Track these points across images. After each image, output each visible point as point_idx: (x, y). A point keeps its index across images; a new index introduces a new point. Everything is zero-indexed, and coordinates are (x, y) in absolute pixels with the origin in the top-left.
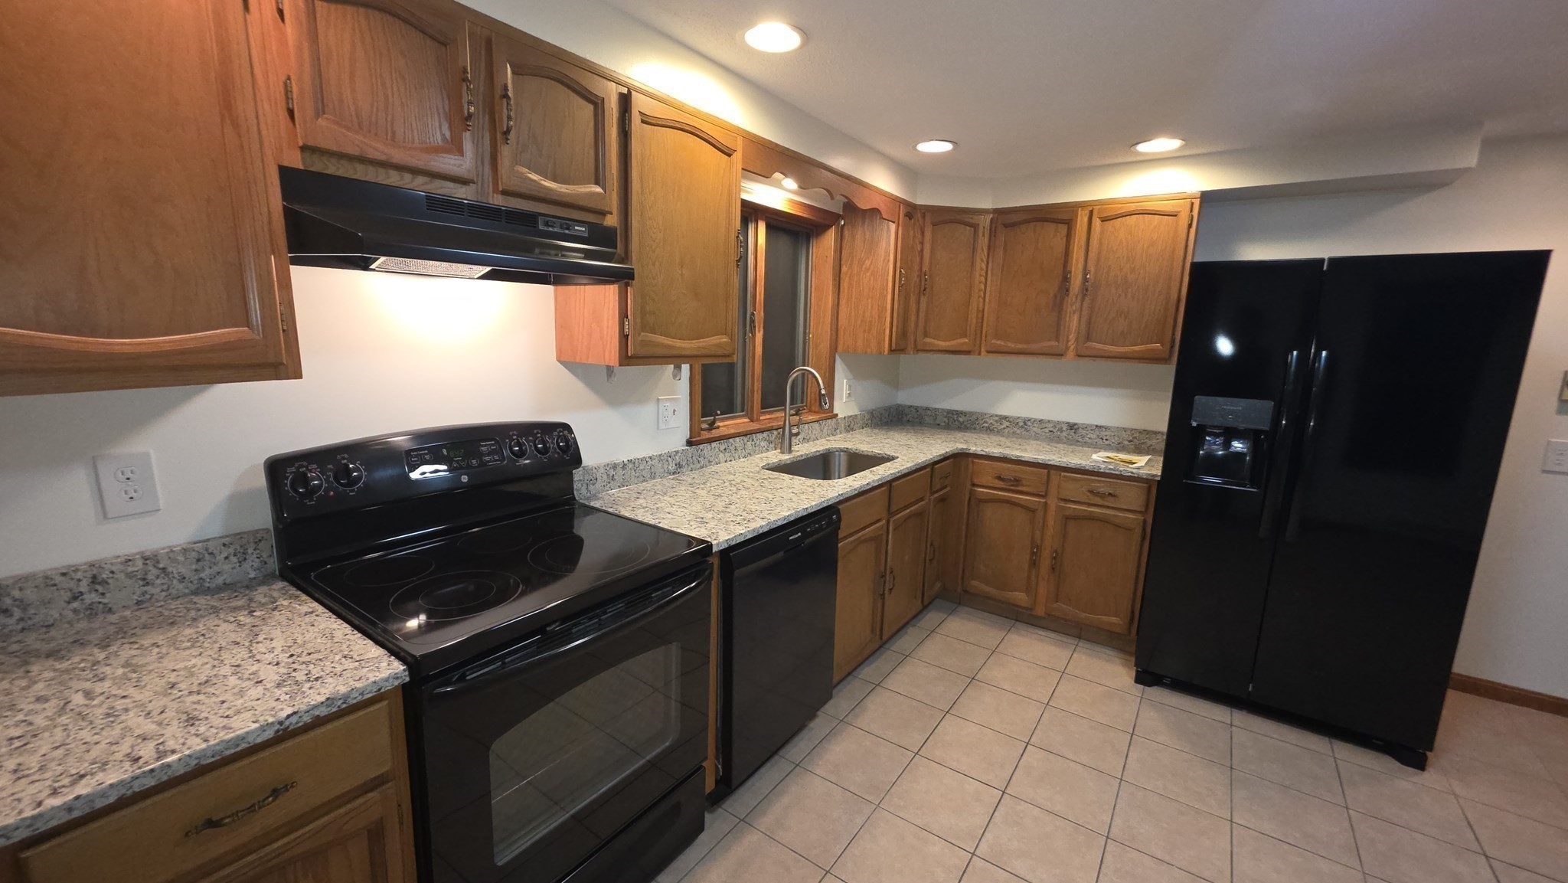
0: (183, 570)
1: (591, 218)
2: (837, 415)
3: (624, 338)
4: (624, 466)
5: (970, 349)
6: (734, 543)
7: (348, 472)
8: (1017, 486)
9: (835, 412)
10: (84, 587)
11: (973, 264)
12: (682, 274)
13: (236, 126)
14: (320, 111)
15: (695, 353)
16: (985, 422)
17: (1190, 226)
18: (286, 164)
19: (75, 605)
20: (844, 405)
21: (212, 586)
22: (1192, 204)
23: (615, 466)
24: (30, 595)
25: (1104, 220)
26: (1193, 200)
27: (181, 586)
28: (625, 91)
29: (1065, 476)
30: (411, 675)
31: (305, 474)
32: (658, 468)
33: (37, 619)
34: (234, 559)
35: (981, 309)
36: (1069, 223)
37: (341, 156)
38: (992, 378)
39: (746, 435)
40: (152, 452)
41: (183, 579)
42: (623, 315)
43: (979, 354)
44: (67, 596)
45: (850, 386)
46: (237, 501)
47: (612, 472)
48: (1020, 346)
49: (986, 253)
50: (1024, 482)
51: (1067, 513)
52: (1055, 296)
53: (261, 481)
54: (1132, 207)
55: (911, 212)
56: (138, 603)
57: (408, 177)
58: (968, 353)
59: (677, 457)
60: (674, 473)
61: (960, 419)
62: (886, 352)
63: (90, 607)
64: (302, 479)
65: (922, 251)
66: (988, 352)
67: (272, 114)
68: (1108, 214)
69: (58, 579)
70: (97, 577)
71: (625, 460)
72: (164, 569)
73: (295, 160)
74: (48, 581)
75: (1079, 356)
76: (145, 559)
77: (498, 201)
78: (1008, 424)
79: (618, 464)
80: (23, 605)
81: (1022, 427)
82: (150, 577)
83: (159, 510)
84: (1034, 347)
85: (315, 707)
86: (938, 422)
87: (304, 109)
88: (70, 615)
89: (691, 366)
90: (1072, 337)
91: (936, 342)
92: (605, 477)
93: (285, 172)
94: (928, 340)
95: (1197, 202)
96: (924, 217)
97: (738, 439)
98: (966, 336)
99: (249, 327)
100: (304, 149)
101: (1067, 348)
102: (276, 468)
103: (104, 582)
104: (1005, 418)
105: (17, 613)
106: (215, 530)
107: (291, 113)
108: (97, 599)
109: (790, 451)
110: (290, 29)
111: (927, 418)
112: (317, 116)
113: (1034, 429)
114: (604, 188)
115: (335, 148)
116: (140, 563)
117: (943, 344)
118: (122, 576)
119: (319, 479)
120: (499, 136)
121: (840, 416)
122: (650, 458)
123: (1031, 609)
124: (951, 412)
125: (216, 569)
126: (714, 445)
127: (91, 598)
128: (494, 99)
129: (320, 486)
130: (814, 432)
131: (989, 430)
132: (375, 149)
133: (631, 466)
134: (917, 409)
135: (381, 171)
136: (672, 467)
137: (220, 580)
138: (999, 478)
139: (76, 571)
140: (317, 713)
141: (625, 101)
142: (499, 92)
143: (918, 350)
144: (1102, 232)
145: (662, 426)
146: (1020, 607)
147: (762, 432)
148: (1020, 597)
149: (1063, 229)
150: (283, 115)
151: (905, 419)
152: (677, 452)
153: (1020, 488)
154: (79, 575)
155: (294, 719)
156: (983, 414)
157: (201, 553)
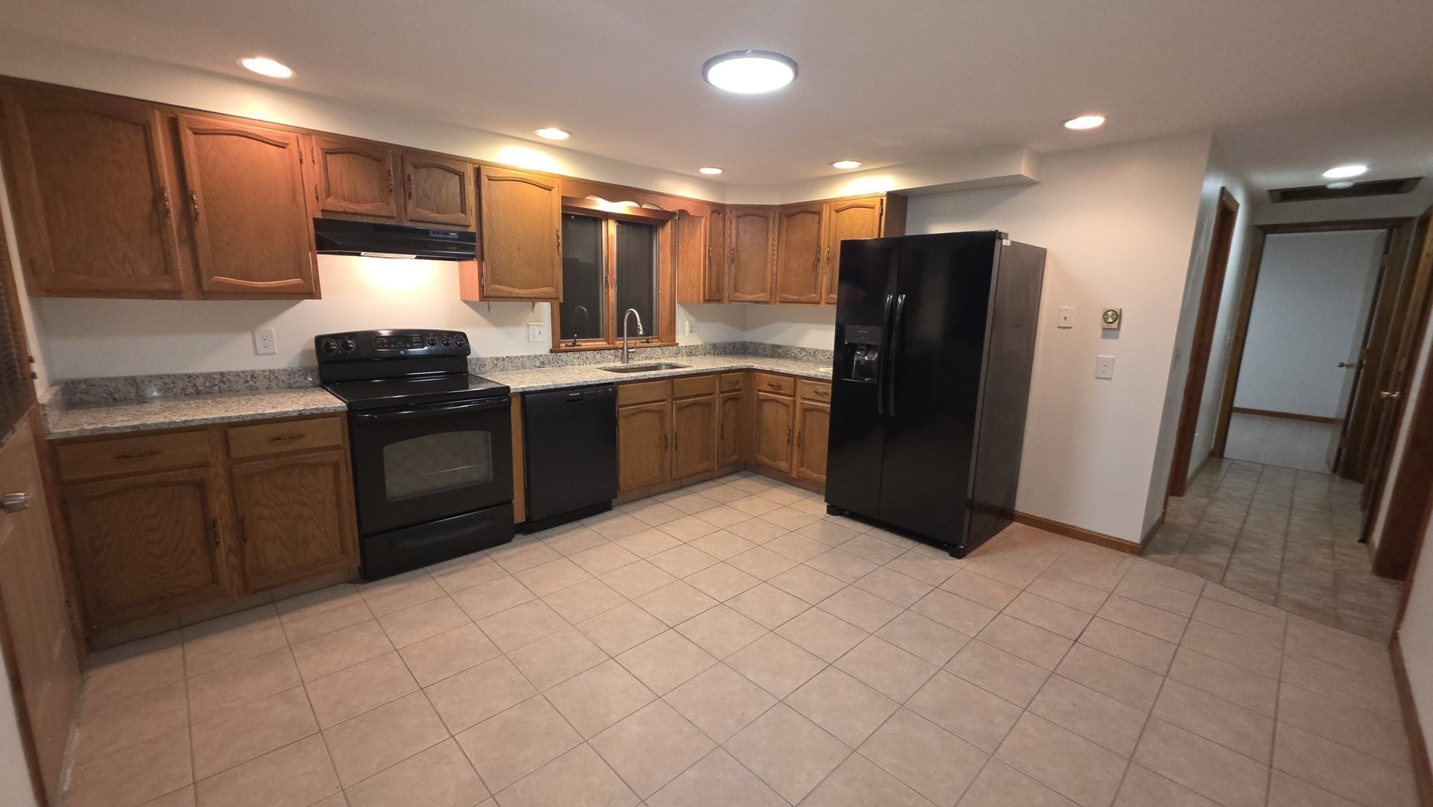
0: (284, 378)
1: (460, 229)
2: (678, 344)
3: (481, 287)
4: (504, 359)
5: (768, 300)
6: (527, 390)
7: (347, 343)
8: (779, 390)
9: (676, 342)
10: (249, 378)
11: (767, 243)
12: (519, 255)
13: (297, 206)
14: (328, 196)
15: (530, 296)
16: (793, 353)
17: (881, 215)
18: (316, 217)
19: (246, 385)
20: (684, 336)
21: (294, 386)
22: (882, 200)
23: (497, 359)
24: (232, 378)
25: (837, 211)
26: (882, 198)
27: (282, 384)
28: (478, 166)
29: (803, 382)
30: (348, 408)
31: (329, 343)
32: (528, 363)
33: (234, 387)
34: (303, 377)
35: (775, 272)
36: (819, 213)
37: (336, 212)
38: (797, 321)
39: (595, 350)
40: (273, 330)
41: (283, 382)
42: (481, 276)
43: (775, 303)
44: (243, 381)
45: (691, 326)
46: (305, 353)
47: (496, 362)
48: (796, 298)
49: (777, 235)
50: (783, 387)
51: (761, 398)
52: (814, 263)
53: (313, 346)
54: (850, 203)
55: (718, 210)
56: (267, 388)
57: (365, 217)
58: (767, 302)
59: (541, 358)
60: (539, 367)
61: (779, 351)
62: (702, 301)
63: (251, 386)
64: (328, 345)
65: (731, 234)
66: (781, 302)
67: (311, 198)
68: (841, 207)
69: (241, 374)
70: (253, 376)
71: (505, 357)
72: (276, 376)
73: (319, 216)
74: (237, 374)
75: (828, 304)
76: (270, 371)
77: (408, 224)
78: (805, 353)
79: (500, 358)
80: (230, 382)
81: (812, 355)
82: (272, 379)
83: (274, 353)
84: (803, 298)
85: (312, 409)
86: (766, 353)
87: (322, 195)
88: (244, 388)
89: (551, 304)
90: (824, 291)
91: (743, 296)
92: (491, 364)
93: (315, 220)
94: (737, 294)
95: (885, 199)
96: (731, 212)
97: (588, 352)
98: (764, 291)
99: (301, 278)
100: (322, 211)
101: (821, 298)
102: (319, 339)
103: (255, 378)
104: (804, 349)
105: (228, 384)
106: (296, 365)
107: (317, 198)
108: (253, 384)
109: (628, 362)
110: (316, 167)
111: (759, 350)
112: (327, 198)
113: (820, 357)
114: (466, 215)
115: (333, 210)
116: (268, 372)
117: (748, 297)
118: (262, 377)
119: (335, 346)
120: (407, 197)
121: (680, 345)
122: (522, 357)
123: (789, 473)
124: (774, 346)
125: (296, 380)
126: (569, 354)
127: (251, 383)
128: (405, 182)
129: (335, 349)
130: (656, 354)
131: (795, 358)
132: (349, 208)
133: (508, 360)
134: (755, 344)
135: (354, 216)
136: (538, 363)
137: (297, 385)
138: (771, 386)
139: (246, 372)
140: (312, 411)
141: (478, 172)
142: (406, 177)
143: (731, 301)
144: (837, 220)
145: (531, 340)
146: (783, 472)
147: (610, 350)
148: (783, 465)
149: (816, 217)
150: (315, 199)
151: (748, 352)
152: (541, 356)
153: (781, 391)
154: (247, 374)
155: (304, 411)
156: (791, 347)
157: (291, 373)
